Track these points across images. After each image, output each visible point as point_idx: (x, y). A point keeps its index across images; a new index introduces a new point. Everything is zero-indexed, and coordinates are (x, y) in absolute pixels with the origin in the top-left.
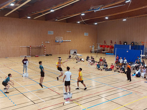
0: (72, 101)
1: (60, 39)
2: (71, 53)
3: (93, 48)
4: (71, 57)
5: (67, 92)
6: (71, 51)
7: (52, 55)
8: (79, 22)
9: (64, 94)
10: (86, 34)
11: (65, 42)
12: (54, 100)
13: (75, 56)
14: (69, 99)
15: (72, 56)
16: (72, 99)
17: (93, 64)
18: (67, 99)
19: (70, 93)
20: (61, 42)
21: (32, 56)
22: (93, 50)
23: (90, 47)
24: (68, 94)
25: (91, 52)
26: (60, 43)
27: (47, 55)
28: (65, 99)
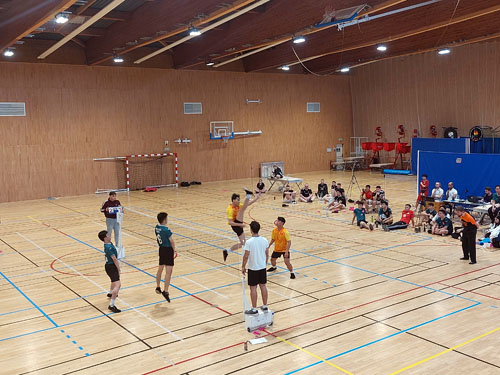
0: (274, 335)
1: (223, 129)
2: (263, 175)
3: (339, 154)
5: (254, 305)
6: (263, 168)
7: (200, 183)
8: (286, 68)
9: (246, 313)
10: (312, 108)
11: (242, 137)
12: (214, 334)
13: (277, 185)
14: (262, 328)
16: (275, 329)
17: (341, 208)
18: (259, 331)
19: (266, 309)
20: (230, 139)
21: (135, 189)
22: (339, 161)
23: (329, 150)
25: (333, 168)
26: (225, 141)
27: (184, 185)
28: (249, 330)
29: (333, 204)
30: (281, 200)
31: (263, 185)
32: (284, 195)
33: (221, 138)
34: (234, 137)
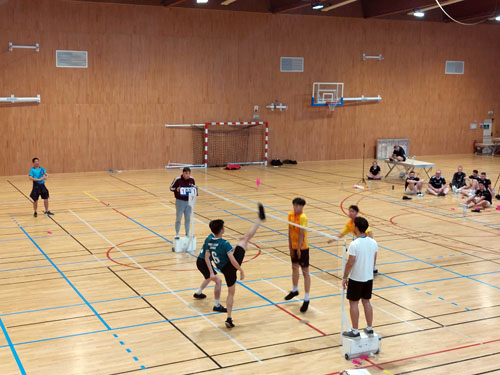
0: (380, 367)
1: (330, 92)
2: (379, 155)
3: (487, 132)
4: (382, 174)
6: (380, 147)
7: (295, 163)
9: (345, 334)
10: (453, 68)
11: (355, 103)
12: (302, 357)
13: (397, 171)
14: (365, 357)
15: (384, 168)
16: (381, 359)
17: (485, 206)
18: (358, 360)
19: (371, 332)
20: (338, 106)
21: (214, 165)
22: (487, 142)
23: (473, 126)
24: (363, 335)
25: (477, 151)
26: (332, 109)
27: (275, 163)
28: (347, 357)
29: (473, 200)
30: (401, 190)
31: (378, 169)
32: (407, 184)
33: (327, 105)
34: (343, 104)
